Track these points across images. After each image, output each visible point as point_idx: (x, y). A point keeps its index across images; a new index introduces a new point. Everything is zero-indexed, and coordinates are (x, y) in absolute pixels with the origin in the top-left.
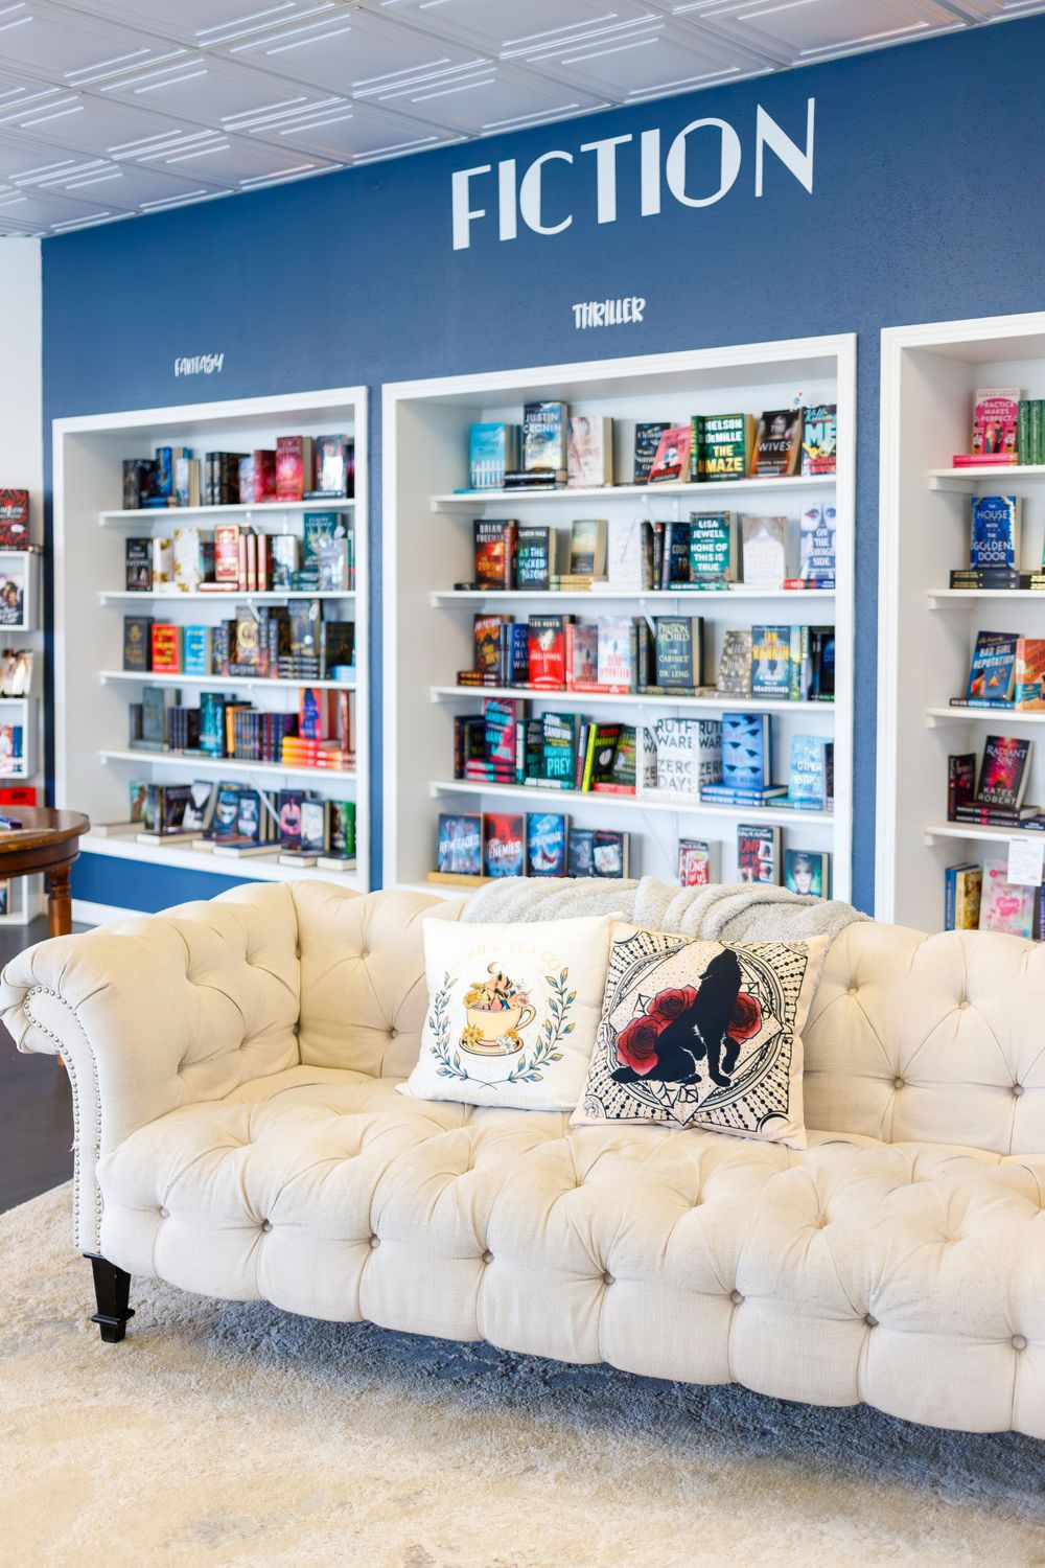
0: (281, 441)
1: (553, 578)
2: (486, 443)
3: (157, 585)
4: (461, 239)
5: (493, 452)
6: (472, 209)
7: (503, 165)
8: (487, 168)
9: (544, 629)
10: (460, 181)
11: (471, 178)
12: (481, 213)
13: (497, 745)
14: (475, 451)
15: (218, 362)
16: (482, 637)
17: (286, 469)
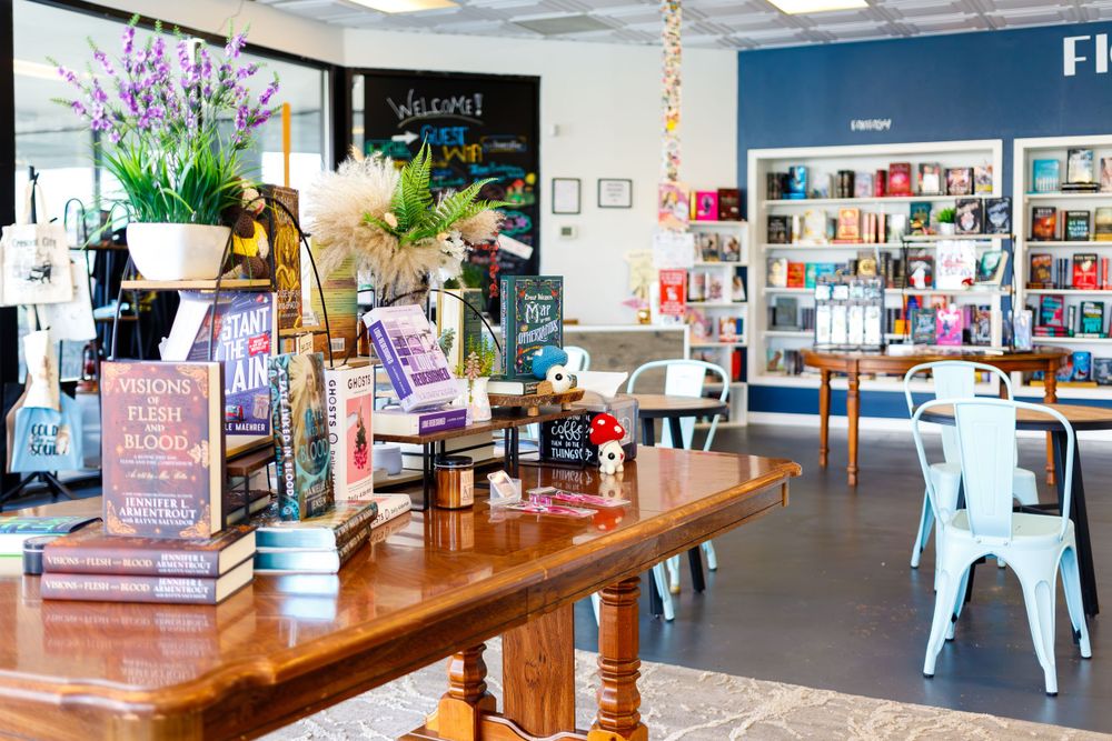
0: (892, 166)
1: (1091, 236)
2: (1046, 169)
3: (795, 240)
4: (1069, 69)
5: (1051, 174)
6: (1077, 56)
7: (1098, 37)
8: (1088, 37)
9: (1085, 261)
10: (1069, 44)
11: (1077, 42)
12: (1084, 59)
13: (1050, 319)
14: (1039, 173)
15: (888, 124)
16: (1037, 265)
17: (898, 180)
